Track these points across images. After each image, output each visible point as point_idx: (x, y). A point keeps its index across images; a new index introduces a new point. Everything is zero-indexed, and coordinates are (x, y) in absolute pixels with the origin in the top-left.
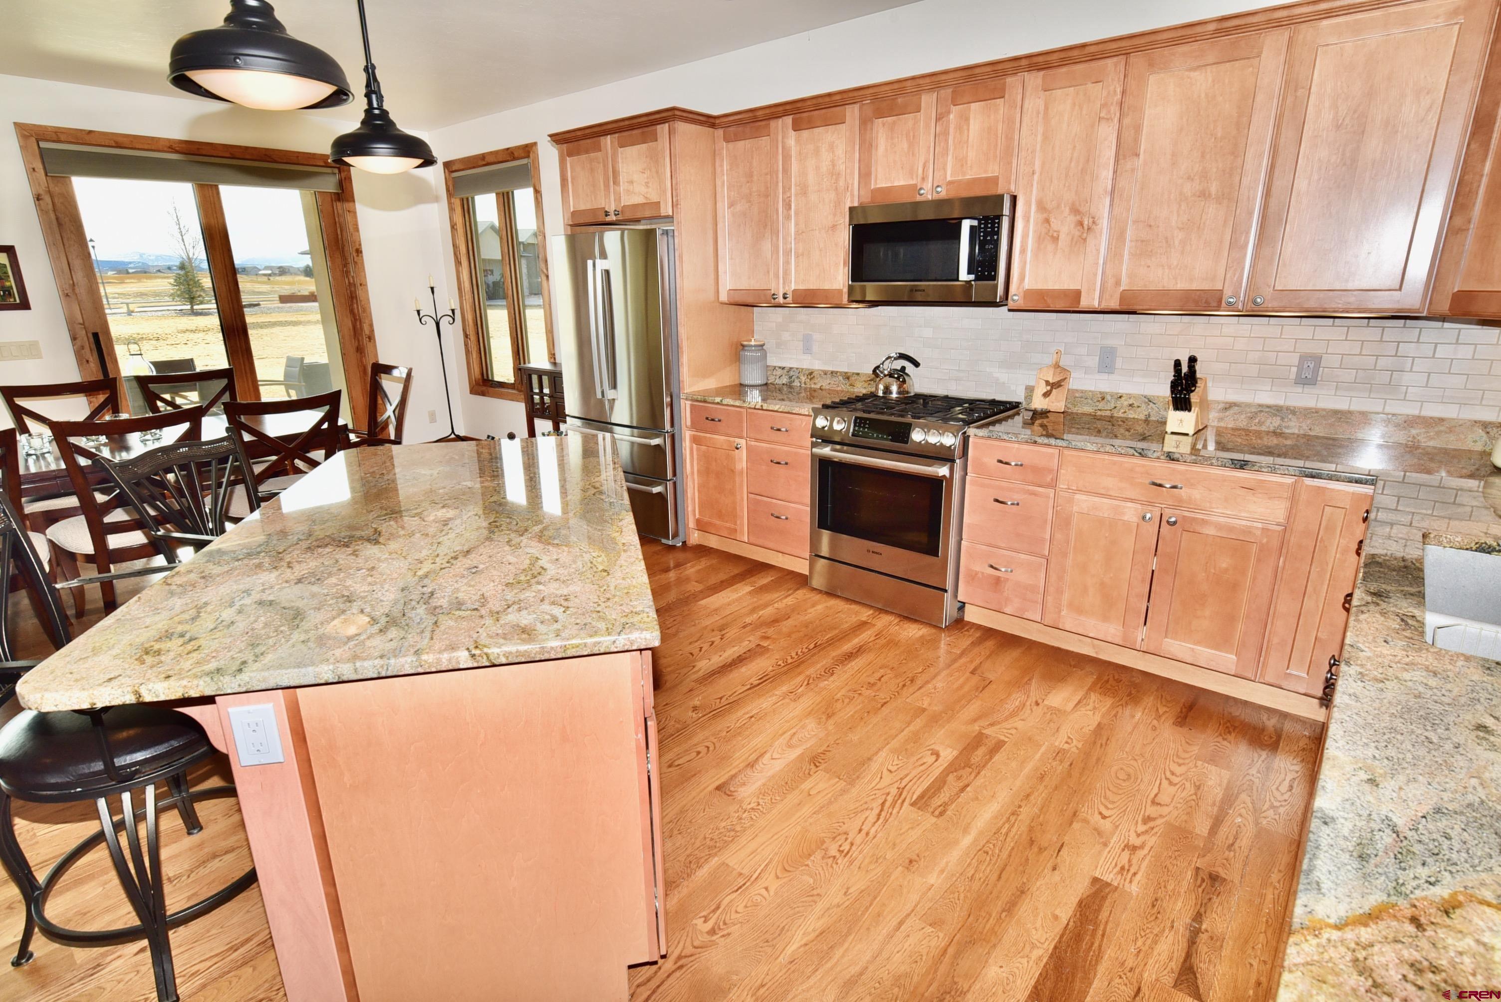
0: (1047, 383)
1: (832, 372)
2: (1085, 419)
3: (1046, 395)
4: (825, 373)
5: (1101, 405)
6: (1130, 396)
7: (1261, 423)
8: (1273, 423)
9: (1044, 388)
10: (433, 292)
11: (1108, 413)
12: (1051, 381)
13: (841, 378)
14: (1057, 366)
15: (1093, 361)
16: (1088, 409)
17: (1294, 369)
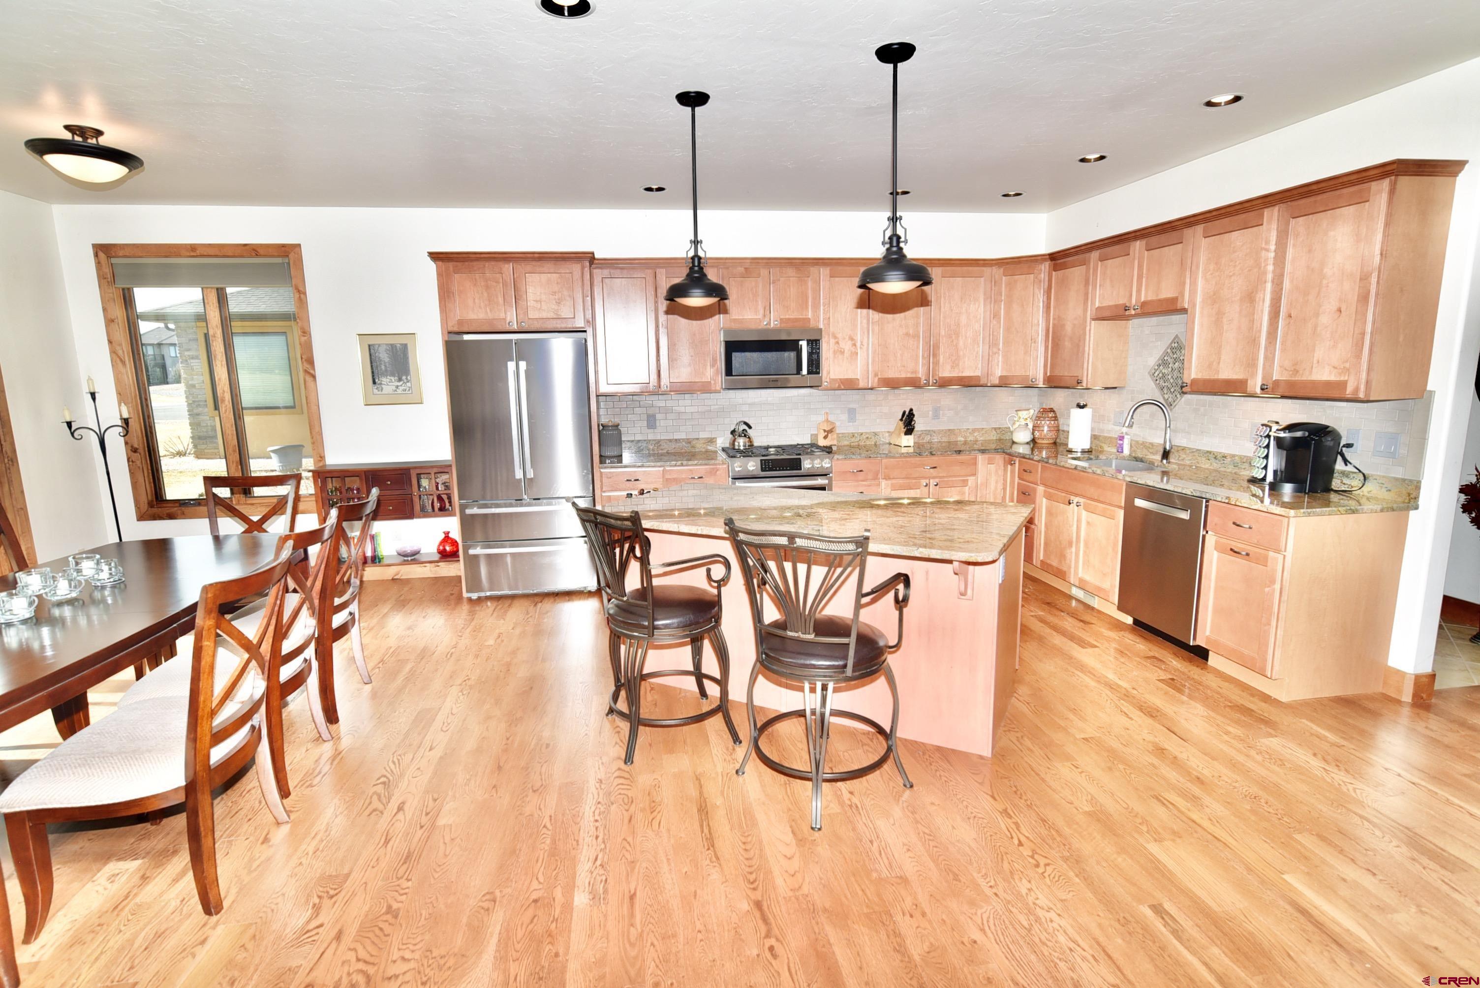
0: (825, 431)
1: (676, 440)
2: (846, 448)
3: (825, 437)
4: (670, 441)
5: (853, 440)
6: (866, 433)
7: (923, 439)
8: (927, 438)
9: (824, 434)
10: (94, 399)
11: (857, 444)
12: (827, 429)
13: (684, 443)
14: (827, 421)
15: (845, 417)
16: (846, 443)
17: (931, 413)
